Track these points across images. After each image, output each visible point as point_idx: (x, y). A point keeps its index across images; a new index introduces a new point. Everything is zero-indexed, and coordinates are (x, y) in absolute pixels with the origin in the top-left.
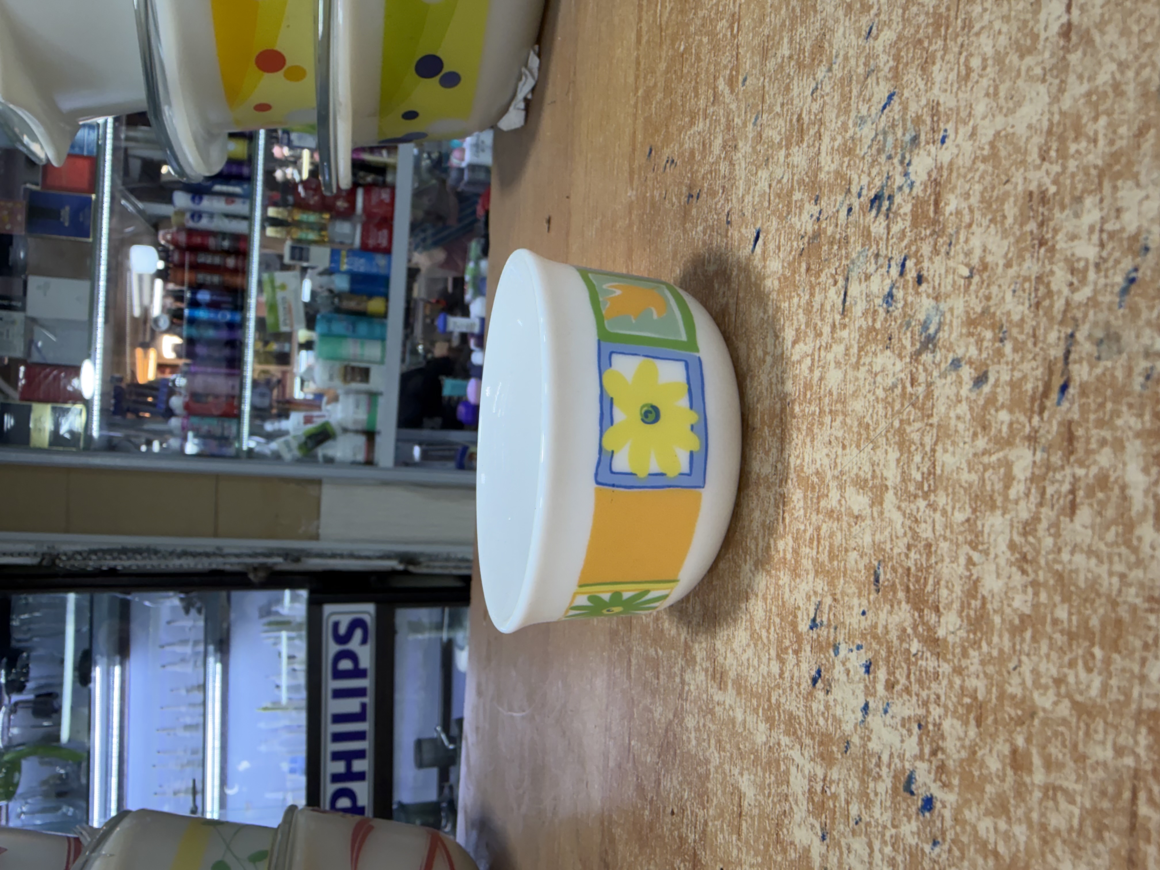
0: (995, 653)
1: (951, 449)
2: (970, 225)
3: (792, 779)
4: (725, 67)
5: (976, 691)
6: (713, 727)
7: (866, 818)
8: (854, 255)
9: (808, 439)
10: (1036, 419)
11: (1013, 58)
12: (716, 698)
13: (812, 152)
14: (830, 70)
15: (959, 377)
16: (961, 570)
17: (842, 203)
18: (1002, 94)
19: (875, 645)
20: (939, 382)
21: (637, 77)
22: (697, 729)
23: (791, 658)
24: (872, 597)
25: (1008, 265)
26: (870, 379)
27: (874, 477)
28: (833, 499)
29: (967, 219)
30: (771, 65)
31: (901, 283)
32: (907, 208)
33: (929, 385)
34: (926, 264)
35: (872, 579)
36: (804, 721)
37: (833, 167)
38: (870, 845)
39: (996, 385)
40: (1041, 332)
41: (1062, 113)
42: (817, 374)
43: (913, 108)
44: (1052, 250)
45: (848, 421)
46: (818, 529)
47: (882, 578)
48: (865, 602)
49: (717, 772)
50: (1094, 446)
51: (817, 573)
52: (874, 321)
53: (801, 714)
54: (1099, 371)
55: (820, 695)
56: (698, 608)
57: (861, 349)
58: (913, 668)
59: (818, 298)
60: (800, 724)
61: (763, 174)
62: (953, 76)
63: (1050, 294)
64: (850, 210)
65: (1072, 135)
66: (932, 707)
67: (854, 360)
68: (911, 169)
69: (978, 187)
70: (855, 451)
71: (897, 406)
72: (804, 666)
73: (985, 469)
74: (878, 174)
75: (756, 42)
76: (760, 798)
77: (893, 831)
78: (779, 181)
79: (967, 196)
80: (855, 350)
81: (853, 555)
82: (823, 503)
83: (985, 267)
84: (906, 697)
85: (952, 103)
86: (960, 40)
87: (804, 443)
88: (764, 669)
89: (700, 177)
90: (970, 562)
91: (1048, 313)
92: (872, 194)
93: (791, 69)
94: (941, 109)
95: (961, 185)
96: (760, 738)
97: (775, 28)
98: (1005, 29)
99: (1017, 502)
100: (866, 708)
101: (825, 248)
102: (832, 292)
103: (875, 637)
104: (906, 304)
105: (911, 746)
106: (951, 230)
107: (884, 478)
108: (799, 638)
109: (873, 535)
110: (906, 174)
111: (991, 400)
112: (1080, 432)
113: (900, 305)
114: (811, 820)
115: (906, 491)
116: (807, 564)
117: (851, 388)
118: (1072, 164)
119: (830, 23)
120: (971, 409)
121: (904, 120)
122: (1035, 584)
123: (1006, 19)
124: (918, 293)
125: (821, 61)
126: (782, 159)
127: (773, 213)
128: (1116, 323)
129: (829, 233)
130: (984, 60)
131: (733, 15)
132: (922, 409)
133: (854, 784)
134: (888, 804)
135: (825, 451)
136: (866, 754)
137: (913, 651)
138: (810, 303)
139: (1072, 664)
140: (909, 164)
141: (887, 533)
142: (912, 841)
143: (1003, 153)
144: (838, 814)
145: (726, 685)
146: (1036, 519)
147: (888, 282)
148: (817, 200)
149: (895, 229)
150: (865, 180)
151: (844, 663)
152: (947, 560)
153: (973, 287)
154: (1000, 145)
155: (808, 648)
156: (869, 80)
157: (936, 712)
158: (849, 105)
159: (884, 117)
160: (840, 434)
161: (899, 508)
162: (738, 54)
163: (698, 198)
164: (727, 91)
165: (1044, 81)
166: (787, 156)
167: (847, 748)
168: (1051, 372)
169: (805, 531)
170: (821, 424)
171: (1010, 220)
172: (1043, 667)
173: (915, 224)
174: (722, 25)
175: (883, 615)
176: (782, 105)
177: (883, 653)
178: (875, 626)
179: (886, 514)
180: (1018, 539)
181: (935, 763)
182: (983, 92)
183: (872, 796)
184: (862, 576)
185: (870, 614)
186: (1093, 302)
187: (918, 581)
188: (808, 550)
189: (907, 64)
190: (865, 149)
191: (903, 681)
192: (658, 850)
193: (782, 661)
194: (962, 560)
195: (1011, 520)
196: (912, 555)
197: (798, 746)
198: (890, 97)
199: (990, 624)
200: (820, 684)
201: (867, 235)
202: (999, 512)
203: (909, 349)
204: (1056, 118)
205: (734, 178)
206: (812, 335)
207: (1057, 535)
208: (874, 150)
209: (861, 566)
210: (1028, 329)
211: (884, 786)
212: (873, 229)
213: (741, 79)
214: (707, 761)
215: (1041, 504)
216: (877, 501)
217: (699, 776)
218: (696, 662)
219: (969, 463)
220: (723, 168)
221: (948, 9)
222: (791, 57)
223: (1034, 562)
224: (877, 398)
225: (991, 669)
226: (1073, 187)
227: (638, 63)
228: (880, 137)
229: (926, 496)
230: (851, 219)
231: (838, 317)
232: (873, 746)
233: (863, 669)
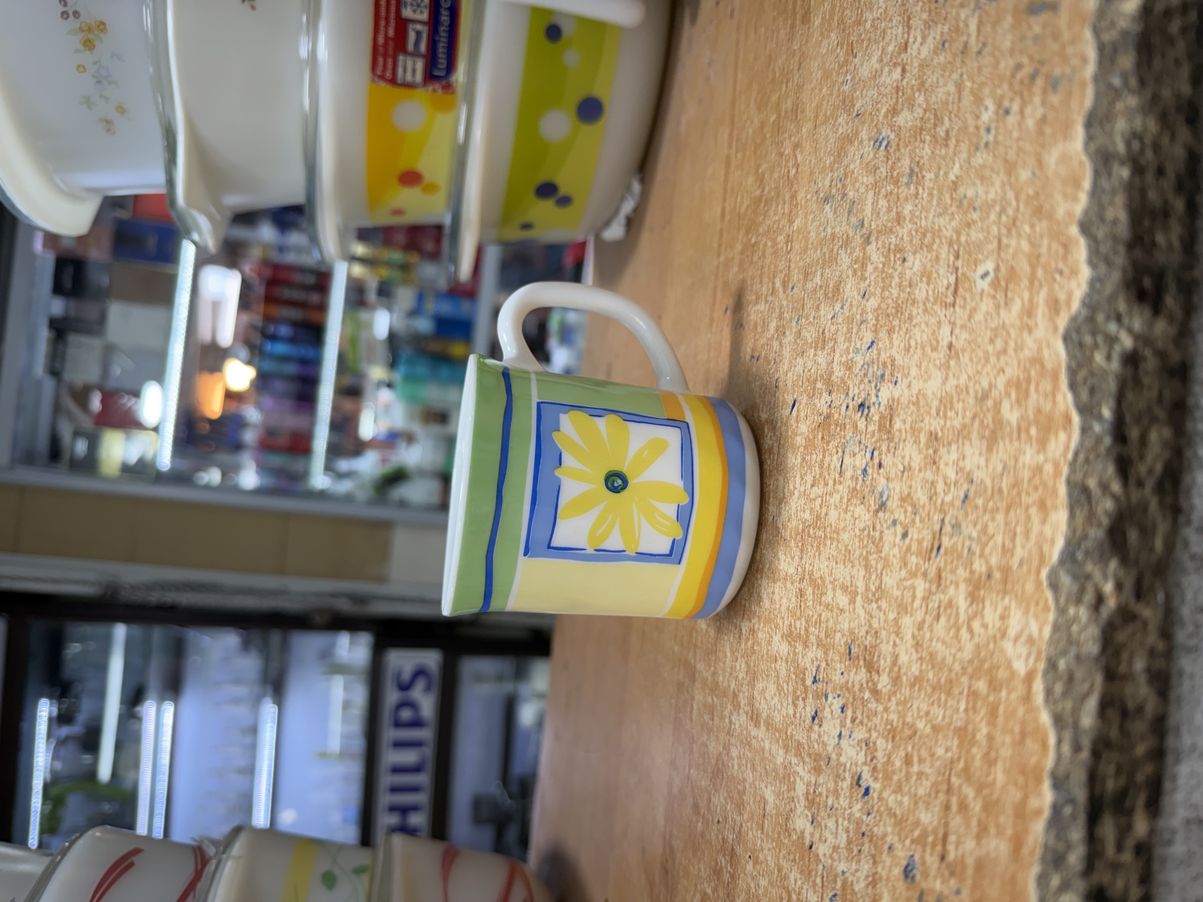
0: (903, 698)
1: (889, 574)
2: (905, 441)
3: (797, 786)
4: (781, 271)
5: (893, 721)
6: (749, 755)
7: (836, 806)
8: (848, 438)
9: (817, 554)
10: (927, 564)
11: (928, 349)
12: (752, 733)
13: (830, 358)
14: (842, 308)
15: (895, 531)
16: (890, 649)
17: (844, 401)
18: (923, 368)
19: (847, 695)
20: (886, 532)
21: (720, 246)
22: (739, 758)
23: (800, 703)
24: (847, 663)
25: (920, 471)
26: (852, 522)
27: (851, 585)
28: (828, 598)
29: (904, 435)
30: (809, 286)
31: (870, 464)
32: (876, 418)
33: (882, 532)
34: (883, 456)
35: (848, 651)
36: (806, 746)
37: (841, 374)
38: (837, 822)
39: (911, 540)
40: (931, 514)
41: (946, 392)
42: (824, 510)
43: (883, 355)
44: (938, 469)
45: (840, 545)
46: (820, 615)
47: (852, 651)
48: (843, 666)
49: (750, 787)
50: (948, 583)
51: (818, 645)
52: (856, 484)
53: (804, 741)
54: (952, 542)
55: (816, 728)
56: (743, 666)
57: (849, 500)
58: (865, 709)
59: (827, 459)
60: (804, 748)
61: (800, 361)
62: (902, 345)
63: (936, 493)
64: (847, 407)
65: (949, 406)
66: (873, 732)
67: (844, 506)
68: (880, 394)
69: (909, 419)
70: (843, 567)
71: (865, 542)
72: (808, 709)
73: (904, 589)
74: (864, 390)
75: (801, 264)
76: (777, 802)
77: (849, 811)
78: (809, 371)
79: (904, 422)
80: (845, 500)
81: (838, 635)
82: (823, 599)
83: (910, 468)
84: (860, 727)
85: (901, 363)
86: (907, 325)
87: (815, 555)
88: (784, 712)
89: (760, 346)
90: (895, 645)
91: (935, 503)
92: (860, 401)
93: (820, 294)
94: (896, 363)
95: (903, 416)
96: (779, 760)
97: (813, 260)
98: (926, 330)
99: (917, 610)
100: (840, 735)
101: (833, 427)
102: (835, 457)
103: (847, 689)
104: (872, 479)
105: (861, 758)
106: (896, 440)
107: (856, 587)
108: (806, 688)
109: (850, 623)
110: (877, 396)
111: (909, 548)
112: (943, 575)
113: (870, 478)
114: (806, 812)
115: (867, 597)
116: (813, 639)
117: (842, 525)
118: (948, 423)
119: (844, 276)
120: (900, 551)
121: (878, 361)
122: (921, 659)
123: (927, 324)
124: (879, 474)
125: (838, 300)
126: (812, 356)
127: (805, 391)
128: (960, 517)
129: (835, 418)
130: (917, 344)
131: (789, 236)
132: (877, 546)
133: (831, 785)
134: (848, 794)
135: (826, 563)
136: (839, 764)
137: (866, 698)
138: (822, 461)
139: (933, 704)
140: (879, 390)
141: (856, 622)
142: (858, 815)
143: (921, 403)
144: (821, 806)
145: (760, 724)
146: (923, 622)
147: (864, 461)
148: (830, 393)
149: (871, 428)
150: (856, 391)
151: (830, 707)
152: (885, 642)
153: (904, 479)
154: (921, 398)
155: (811, 697)
156: (862, 326)
157: (874, 734)
158: (851, 337)
159: (868, 355)
160: (835, 554)
161: (863, 607)
162: (789, 267)
163: (758, 360)
164: (781, 290)
165: (940, 369)
166: (815, 355)
167: (829, 762)
168: (934, 538)
169: (812, 616)
170: (825, 545)
171: (922, 445)
172: (921, 706)
173: (880, 430)
174: (781, 239)
175: (852, 674)
176: (814, 318)
177: (851, 700)
178: (847, 682)
179: (857, 610)
180: (916, 632)
181: (872, 766)
182: (914, 363)
183: (840, 791)
184: (842, 649)
185: (845, 674)
186: (952, 504)
187: (870, 654)
188: (813, 629)
189: (881, 326)
190: (857, 371)
191: (860, 717)
192: (706, 851)
193: (795, 705)
194: (891, 643)
195: (914, 621)
196: (869, 638)
197: (801, 764)
198: (873, 343)
199: (901, 681)
200: (816, 721)
201: (855, 427)
202: (909, 615)
203: (873, 508)
204: (944, 394)
205: (782, 356)
206: (823, 483)
207: (931, 631)
208: (862, 373)
209: (842, 643)
210: (926, 510)
211: (846, 784)
212: (858, 424)
213: (790, 286)
214: (745, 780)
215: (926, 613)
216: (852, 601)
217: (739, 792)
218: (740, 707)
219: (897, 584)
220: (775, 344)
221: (902, 303)
222: (821, 287)
223: (922, 646)
224: (855, 535)
225: (900, 708)
226: (948, 437)
227: (721, 235)
228: (866, 366)
229: (877, 602)
230: (848, 413)
231: (837, 476)
232: (843, 759)
233: (840, 710)
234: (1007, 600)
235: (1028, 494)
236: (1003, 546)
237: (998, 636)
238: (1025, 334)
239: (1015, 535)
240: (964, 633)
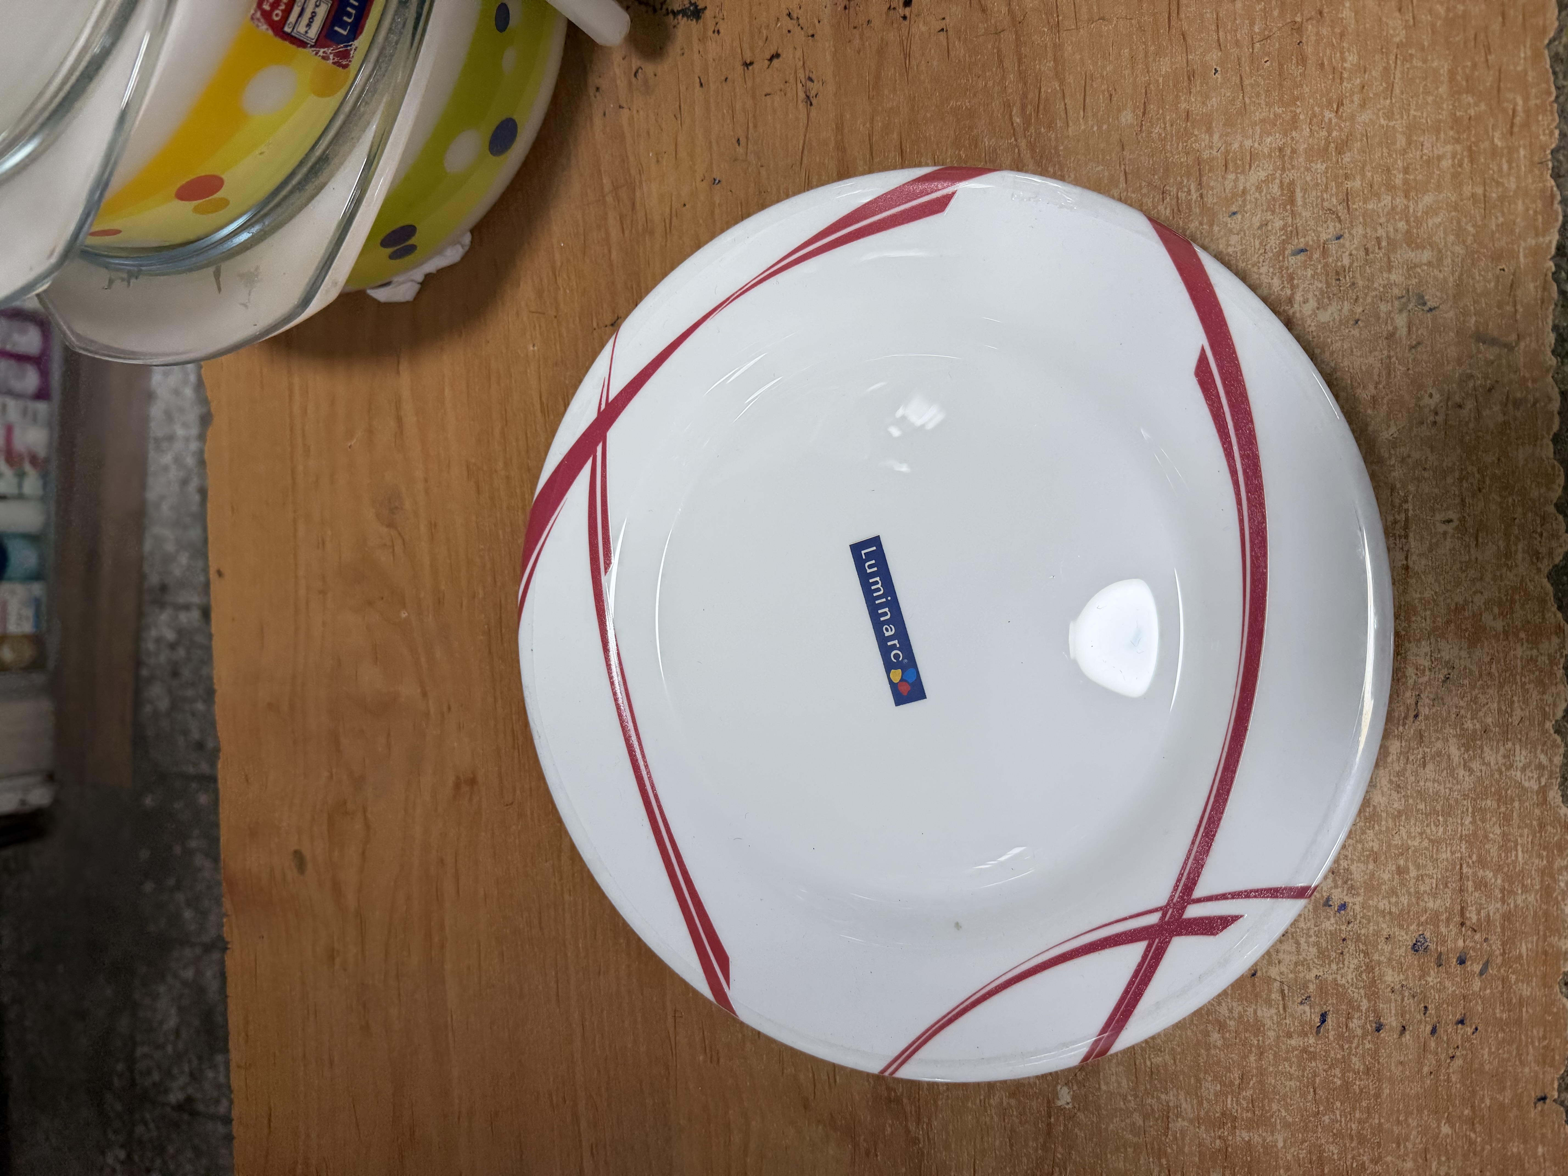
10: (1401, 728)
40: (1401, 692)
44: (1405, 658)
50: (1434, 740)
54: (1434, 711)
63: (1405, 676)
99: (1392, 763)
112: (1426, 734)
128: (1442, 693)
157: (1345, 863)
168: (1407, 709)
172: (1414, 830)
181: (1346, 887)
186: (1429, 684)
195: (1390, 771)
234: (1509, 745)
235: (1522, 675)
236: (1500, 710)
237: (1504, 769)
238: (1504, 570)
239: (1513, 702)
240: (1461, 772)
